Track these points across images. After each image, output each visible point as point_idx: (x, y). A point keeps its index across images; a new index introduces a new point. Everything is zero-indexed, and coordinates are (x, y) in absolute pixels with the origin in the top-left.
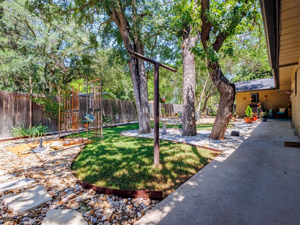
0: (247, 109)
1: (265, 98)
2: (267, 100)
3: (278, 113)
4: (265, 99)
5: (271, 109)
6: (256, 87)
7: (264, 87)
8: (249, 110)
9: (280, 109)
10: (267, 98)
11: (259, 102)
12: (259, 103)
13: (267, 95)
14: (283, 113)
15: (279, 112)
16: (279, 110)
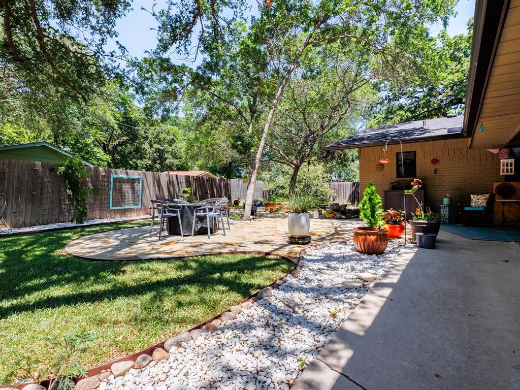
0: (365, 198)
1: (432, 165)
2: (436, 171)
3: (466, 209)
4: (433, 167)
5: (446, 197)
6: (409, 133)
7: (429, 132)
8: (370, 200)
9: (472, 196)
10: (437, 166)
11: (417, 175)
12: (415, 180)
13: (437, 158)
14: (482, 209)
15: (469, 206)
16: (471, 199)
